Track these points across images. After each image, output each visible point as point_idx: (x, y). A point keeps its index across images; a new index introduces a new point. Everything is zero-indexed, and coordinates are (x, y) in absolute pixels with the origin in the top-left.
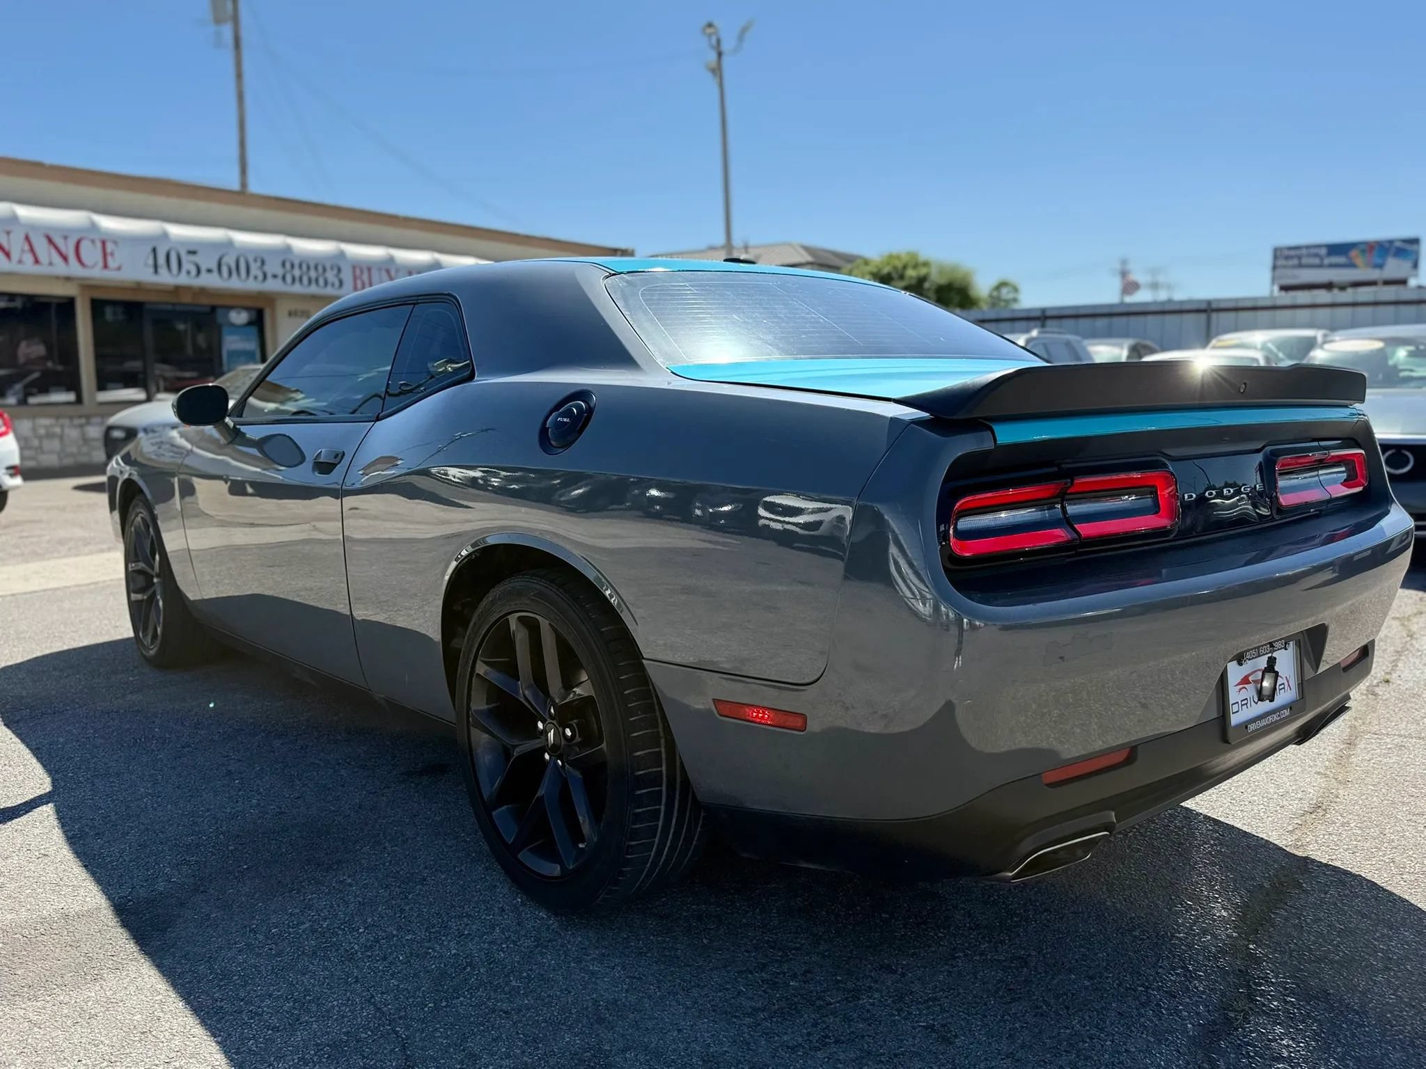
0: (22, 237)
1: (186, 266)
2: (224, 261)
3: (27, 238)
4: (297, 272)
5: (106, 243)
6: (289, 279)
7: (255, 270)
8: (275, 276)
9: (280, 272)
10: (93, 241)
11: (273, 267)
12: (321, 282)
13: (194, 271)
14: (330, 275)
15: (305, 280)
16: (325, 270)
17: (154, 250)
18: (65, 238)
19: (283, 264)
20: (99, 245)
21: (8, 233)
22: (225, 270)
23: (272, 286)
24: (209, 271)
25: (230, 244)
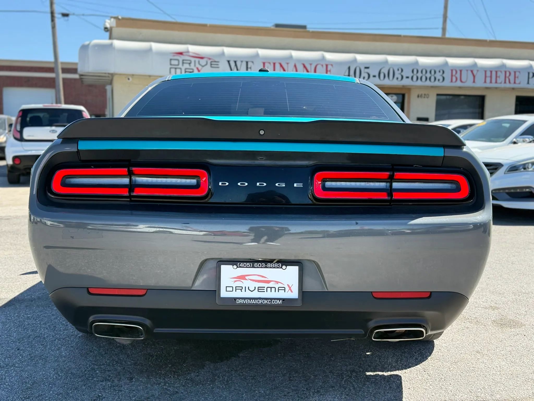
0: (293, 65)
1: (363, 75)
2: (382, 71)
3: (295, 66)
4: (419, 75)
5: (327, 66)
6: (415, 78)
7: (397, 75)
8: (407, 77)
9: (410, 75)
10: (322, 66)
11: (407, 73)
12: (433, 79)
13: (367, 76)
14: (438, 76)
15: (424, 79)
16: (435, 72)
17: (349, 68)
18: (311, 64)
19: (413, 71)
20: (325, 67)
21: (288, 64)
22: (382, 75)
23: (406, 82)
24: (374, 76)
25: (386, 62)
